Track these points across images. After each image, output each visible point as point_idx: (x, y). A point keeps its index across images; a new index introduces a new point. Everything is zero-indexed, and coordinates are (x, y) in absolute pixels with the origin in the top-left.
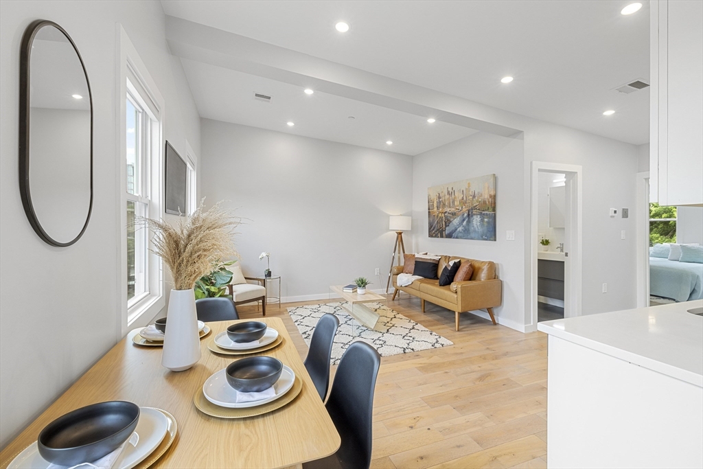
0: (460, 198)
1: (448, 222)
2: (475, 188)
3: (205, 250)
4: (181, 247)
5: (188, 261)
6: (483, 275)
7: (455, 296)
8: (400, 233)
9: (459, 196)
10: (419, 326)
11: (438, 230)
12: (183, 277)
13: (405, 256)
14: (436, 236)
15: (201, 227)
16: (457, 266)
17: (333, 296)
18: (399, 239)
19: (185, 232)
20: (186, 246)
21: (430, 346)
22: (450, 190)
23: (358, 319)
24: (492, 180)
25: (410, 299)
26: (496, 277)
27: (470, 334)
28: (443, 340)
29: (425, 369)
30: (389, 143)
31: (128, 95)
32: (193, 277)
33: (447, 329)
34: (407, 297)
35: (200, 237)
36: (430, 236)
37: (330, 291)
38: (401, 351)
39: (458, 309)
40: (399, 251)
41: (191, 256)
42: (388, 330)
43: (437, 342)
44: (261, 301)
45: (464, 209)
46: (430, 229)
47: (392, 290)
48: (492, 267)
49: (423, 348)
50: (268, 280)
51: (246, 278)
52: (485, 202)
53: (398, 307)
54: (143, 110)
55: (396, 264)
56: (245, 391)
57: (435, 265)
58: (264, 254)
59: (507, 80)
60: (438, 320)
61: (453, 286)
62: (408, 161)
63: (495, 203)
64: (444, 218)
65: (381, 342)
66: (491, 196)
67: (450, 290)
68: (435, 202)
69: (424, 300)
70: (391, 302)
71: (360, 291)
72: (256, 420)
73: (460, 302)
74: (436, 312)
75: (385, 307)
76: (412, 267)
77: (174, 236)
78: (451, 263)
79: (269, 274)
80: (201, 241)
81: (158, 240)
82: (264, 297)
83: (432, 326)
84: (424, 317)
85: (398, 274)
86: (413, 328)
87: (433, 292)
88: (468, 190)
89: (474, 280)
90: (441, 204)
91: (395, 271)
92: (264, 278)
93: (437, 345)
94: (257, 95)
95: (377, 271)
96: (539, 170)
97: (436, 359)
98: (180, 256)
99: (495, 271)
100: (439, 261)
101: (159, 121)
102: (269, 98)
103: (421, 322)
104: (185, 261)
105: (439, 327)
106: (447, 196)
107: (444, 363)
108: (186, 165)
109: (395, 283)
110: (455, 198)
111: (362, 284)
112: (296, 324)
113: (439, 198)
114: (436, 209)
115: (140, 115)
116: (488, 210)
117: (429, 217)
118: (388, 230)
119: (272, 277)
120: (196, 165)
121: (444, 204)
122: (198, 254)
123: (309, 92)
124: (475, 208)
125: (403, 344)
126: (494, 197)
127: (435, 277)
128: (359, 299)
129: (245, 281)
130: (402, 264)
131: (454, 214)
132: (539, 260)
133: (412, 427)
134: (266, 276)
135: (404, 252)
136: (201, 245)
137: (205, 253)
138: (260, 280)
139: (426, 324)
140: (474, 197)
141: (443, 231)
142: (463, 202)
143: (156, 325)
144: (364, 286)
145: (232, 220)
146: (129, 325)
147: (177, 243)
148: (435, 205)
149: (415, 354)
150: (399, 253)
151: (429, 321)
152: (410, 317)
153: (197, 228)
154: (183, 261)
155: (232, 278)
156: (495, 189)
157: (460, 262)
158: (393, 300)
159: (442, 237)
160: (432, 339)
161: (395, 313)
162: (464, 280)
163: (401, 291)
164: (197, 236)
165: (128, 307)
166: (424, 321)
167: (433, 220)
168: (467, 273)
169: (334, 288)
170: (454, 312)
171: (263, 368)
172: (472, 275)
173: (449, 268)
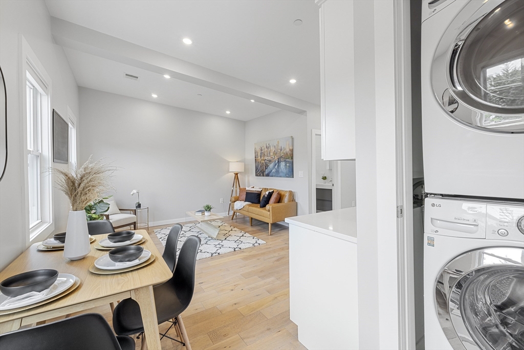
0: (274, 151)
1: (267, 166)
2: (282, 145)
3: (93, 186)
4: (76, 185)
5: (81, 193)
6: (286, 200)
7: (269, 213)
8: (237, 174)
9: (273, 149)
10: (247, 235)
11: (261, 171)
12: (78, 203)
13: (240, 189)
14: (260, 176)
15: (90, 173)
16: (270, 195)
17: (189, 219)
18: (236, 178)
19: (79, 176)
20: (79, 185)
21: (251, 245)
22: (268, 145)
23: (206, 233)
24: (291, 140)
25: (244, 218)
26: (293, 200)
27: (278, 236)
28: (260, 241)
29: (246, 258)
30: (228, 112)
31: (27, 83)
32: (85, 203)
33: (264, 235)
34: (243, 217)
35: (89, 178)
36: (257, 175)
37: (187, 216)
38: (233, 250)
39: (270, 221)
40: (236, 186)
41: (83, 190)
42: (226, 239)
43: (256, 242)
44: (133, 226)
45: (276, 158)
46: (256, 171)
47: (231, 213)
48: (292, 194)
49: (247, 247)
50: (138, 210)
51: (120, 210)
52: (287, 153)
53: (236, 223)
54: (34, 87)
55: (234, 195)
56: (121, 261)
57: (259, 194)
58: (135, 191)
59: (293, 81)
60: (259, 230)
61: (268, 207)
62: (242, 124)
63: (293, 154)
64: (264, 164)
65: (220, 246)
66: (290, 150)
67: (266, 210)
68: (259, 153)
69: (252, 218)
70: (231, 221)
71: (206, 213)
72: (127, 274)
73: (271, 217)
74: (258, 225)
75: (226, 224)
76: (244, 196)
77: (71, 178)
78: (267, 193)
79: (139, 206)
80: (90, 181)
81: (60, 181)
82: (135, 223)
83: (255, 233)
84: (250, 229)
85: (235, 202)
86: (243, 236)
87: (257, 212)
88: (278, 145)
89: (281, 202)
90: (262, 154)
91: (233, 199)
92: (135, 208)
93: (256, 245)
94: (126, 75)
95: (221, 200)
96: (316, 135)
97: (254, 252)
98: (75, 191)
99: (293, 197)
100: (261, 192)
101: (47, 94)
102: (137, 78)
103: (248, 232)
104: (79, 193)
105: (259, 234)
106: (266, 149)
107: (258, 254)
108: (68, 125)
109: (233, 207)
110: (271, 150)
111: (208, 208)
112: (161, 240)
113: (261, 150)
114: (259, 158)
115: (32, 90)
116: (289, 158)
117: (256, 163)
118: (229, 172)
119: (141, 208)
120: (75, 123)
121: (264, 155)
122: (88, 189)
123: (167, 77)
124: (281, 157)
125: (235, 245)
126: (292, 151)
127: (259, 202)
128: (206, 219)
129: (119, 211)
130: (238, 195)
131: (270, 161)
132: (316, 189)
133: (232, 290)
134: (136, 207)
135: (240, 187)
136: (91, 183)
137: (93, 188)
138: (132, 210)
139: (252, 233)
140: (281, 150)
141: (264, 172)
142: (275, 153)
143: (55, 237)
144: (210, 210)
145: (111, 168)
146: (31, 240)
147: (73, 183)
148: (259, 155)
149: (242, 250)
150: (236, 187)
151: (253, 231)
152: (241, 229)
153: (87, 173)
154: (78, 193)
155: (109, 208)
156: (293, 146)
157: (273, 192)
158: (232, 219)
159: (263, 176)
160: (254, 241)
161: (232, 227)
162: (275, 203)
163: (238, 214)
164: (88, 178)
165: (30, 228)
166: (249, 231)
167: (258, 165)
168: (276, 199)
169: (189, 213)
170: (268, 223)
171: (132, 251)
172: (280, 200)
173: (266, 196)
